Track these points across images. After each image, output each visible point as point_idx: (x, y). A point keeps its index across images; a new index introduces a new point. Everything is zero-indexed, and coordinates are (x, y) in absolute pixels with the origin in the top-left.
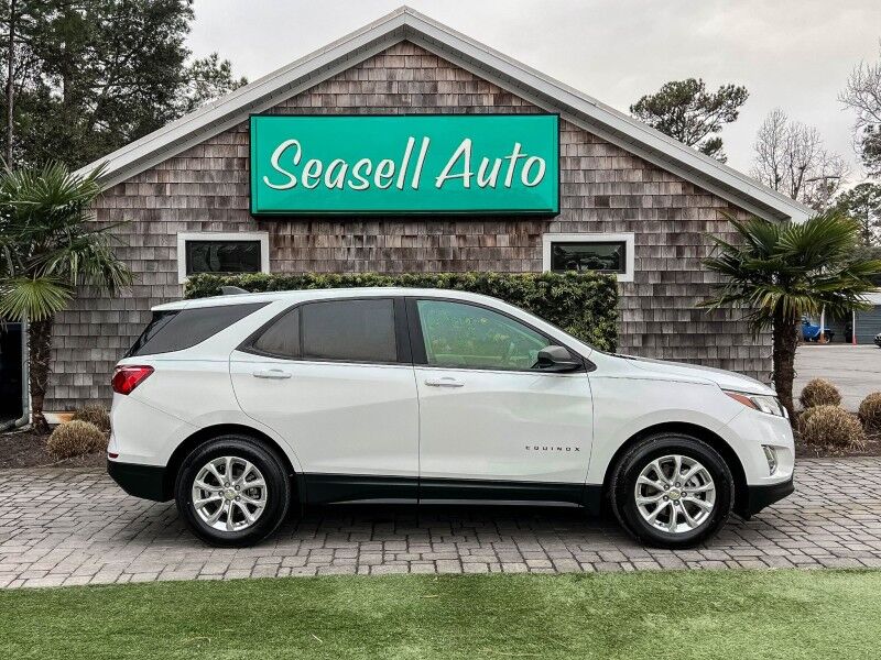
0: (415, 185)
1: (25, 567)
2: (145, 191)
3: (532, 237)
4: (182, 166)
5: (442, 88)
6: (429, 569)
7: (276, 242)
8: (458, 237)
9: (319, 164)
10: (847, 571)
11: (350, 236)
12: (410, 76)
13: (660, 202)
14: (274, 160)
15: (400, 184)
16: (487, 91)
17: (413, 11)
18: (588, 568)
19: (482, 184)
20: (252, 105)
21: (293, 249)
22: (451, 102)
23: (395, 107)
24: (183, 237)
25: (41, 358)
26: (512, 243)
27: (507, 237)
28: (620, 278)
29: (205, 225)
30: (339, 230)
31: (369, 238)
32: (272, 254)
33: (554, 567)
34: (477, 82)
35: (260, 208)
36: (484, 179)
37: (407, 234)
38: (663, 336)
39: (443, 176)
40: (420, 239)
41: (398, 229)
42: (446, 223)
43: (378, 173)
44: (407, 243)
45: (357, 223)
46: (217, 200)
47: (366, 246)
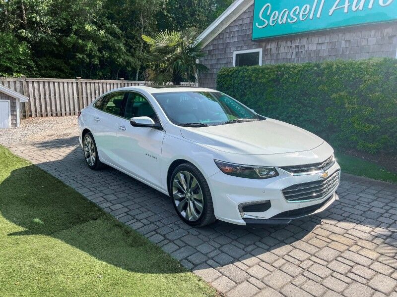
0: (318, 16)
2: (225, 36)
3: (391, 37)
4: (237, 24)
7: (264, 51)
8: (346, 41)
9: (277, 12)
11: (293, 46)
14: (260, 15)
15: (311, 17)
19: (354, 9)
21: (271, 54)
24: (235, 53)
26: (377, 42)
27: (375, 39)
29: (241, 48)
30: (289, 44)
31: (302, 46)
32: (263, 57)
36: (356, 7)
37: (319, 42)
39: (334, 8)
40: (326, 44)
41: (315, 40)
42: (340, 35)
43: (302, 13)
44: (319, 47)
45: (297, 39)
46: (247, 36)
47: (300, 50)
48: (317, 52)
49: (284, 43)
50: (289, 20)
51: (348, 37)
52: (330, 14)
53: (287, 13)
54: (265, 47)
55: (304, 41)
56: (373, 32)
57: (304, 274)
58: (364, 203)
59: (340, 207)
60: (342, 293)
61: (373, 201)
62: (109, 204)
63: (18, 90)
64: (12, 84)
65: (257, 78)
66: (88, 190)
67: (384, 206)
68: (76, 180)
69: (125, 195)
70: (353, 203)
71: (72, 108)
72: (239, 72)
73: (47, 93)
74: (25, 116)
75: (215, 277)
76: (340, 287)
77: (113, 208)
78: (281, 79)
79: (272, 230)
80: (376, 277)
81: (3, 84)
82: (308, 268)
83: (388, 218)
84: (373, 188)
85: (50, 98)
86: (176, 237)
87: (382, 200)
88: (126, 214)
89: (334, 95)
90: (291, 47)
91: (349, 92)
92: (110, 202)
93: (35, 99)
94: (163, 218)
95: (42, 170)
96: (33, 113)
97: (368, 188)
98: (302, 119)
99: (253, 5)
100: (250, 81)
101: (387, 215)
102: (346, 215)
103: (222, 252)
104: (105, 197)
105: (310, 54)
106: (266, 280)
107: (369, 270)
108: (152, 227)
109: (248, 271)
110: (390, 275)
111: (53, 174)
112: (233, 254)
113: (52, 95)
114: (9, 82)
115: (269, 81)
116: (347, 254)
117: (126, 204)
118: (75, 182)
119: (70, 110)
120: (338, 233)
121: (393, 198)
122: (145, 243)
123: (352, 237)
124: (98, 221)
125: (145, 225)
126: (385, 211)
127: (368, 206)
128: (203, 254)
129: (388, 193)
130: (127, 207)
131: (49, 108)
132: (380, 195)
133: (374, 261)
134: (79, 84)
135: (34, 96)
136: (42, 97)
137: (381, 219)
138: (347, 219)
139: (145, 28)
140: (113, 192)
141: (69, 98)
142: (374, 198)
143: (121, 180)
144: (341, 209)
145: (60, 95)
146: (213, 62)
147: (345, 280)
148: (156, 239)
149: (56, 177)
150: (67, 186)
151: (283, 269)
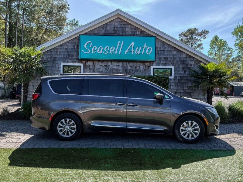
0: (120, 53)
1: (18, 143)
2: (53, 53)
3: (149, 67)
5: (128, 29)
6: (115, 147)
7: (85, 66)
8: (130, 66)
9: (96, 47)
10: (217, 150)
11: (103, 65)
12: (119, 26)
13: (180, 59)
14: (85, 46)
15: (116, 53)
16: (138, 30)
17: (120, 10)
18: (154, 148)
19: (136, 53)
20: (80, 32)
21: (89, 68)
22: (129, 33)
23: (115, 34)
24: (62, 64)
25: (26, 93)
26: (143, 68)
27: (142, 66)
28: (170, 77)
29: (67, 62)
30: (101, 64)
31: (108, 66)
32: (84, 69)
33: (146, 147)
34: (136, 28)
35: (81, 58)
38: (180, 92)
39: (127, 51)
40: (121, 67)
41: (115, 64)
42: (127, 63)
43: (111, 50)
44: (118, 67)
45: (105, 62)
46: (71, 55)
47: (107, 68)
48: (117, 70)
49: (97, 62)
50: (104, 52)
51: (131, 64)
52: (125, 53)
53: (102, 48)
54: (85, 63)
55: (109, 63)
56: (141, 64)
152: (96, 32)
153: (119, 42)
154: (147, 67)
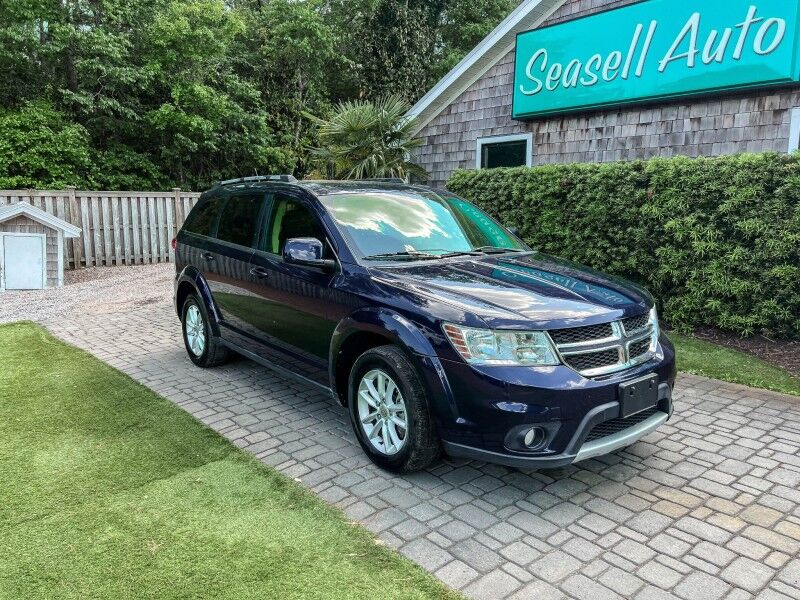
0: (638, 73)
2: (461, 109)
3: (778, 112)
4: (483, 86)
7: (537, 138)
8: (693, 120)
9: (560, 67)
11: (592, 128)
14: (528, 70)
15: (624, 75)
19: (706, 59)
21: (549, 144)
24: (480, 142)
26: (752, 121)
27: (748, 115)
29: (493, 132)
30: (583, 124)
31: (608, 129)
32: (535, 150)
35: (518, 112)
36: (710, 55)
37: (641, 122)
39: (667, 57)
40: (654, 126)
41: (633, 118)
42: (682, 108)
43: (606, 67)
44: (641, 131)
45: (599, 116)
46: (502, 109)
47: (605, 137)
48: (638, 140)
49: (574, 123)
50: (582, 80)
51: (695, 111)
52: (661, 68)
53: (578, 66)
54: (538, 130)
55: (613, 120)
56: (744, 103)
57: (605, 556)
58: (724, 430)
59: (678, 437)
60: (671, 590)
61: (742, 426)
62: (243, 432)
63: (59, 214)
64: (49, 202)
65: (522, 191)
66: (204, 407)
67: (762, 437)
68: (181, 387)
69: (272, 415)
70: (704, 431)
71: (162, 248)
72: (488, 180)
73: (116, 219)
74: (72, 264)
75: (442, 562)
76: (669, 579)
77: (251, 439)
78: (569, 192)
79: (549, 480)
80: (736, 563)
81: (32, 203)
82: (613, 546)
83: (768, 458)
84: (744, 402)
85: (122, 230)
86: (369, 493)
87: (759, 424)
88: (275, 450)
89: (671, 223)
90: (587, 130)
91: (699, 218)
92: (246, 427)
93: (92, 230)
94: (345, 458)
95: (114, 369)
96: (89, 259)
97: (735, 402)
98: (610, 268)
99: (514, 51)
100: (509, 197)
101: (765, 452)
102: (688, 452)
103: (455, 518)
104: (235, 419)
105: (623, 145)
106: (534, 567)
107: (724, 551)
108: (327, 473)
109: (502, 552)
110: (762, 561)
111: (134, 377)
112: (476, 523)
113: (126, 222)
114: (43, 198)
115: (545, 197)
116: (685, 523)
117: (275, 432)
118: (176, 391)
119: (159, 252)
120: (671, 484)
121: (781, 421)
122: (313, 503)
123: (698, 493)
124: (226, 463)
125: (312, 470)
126: (762, 445)
127: (731, 436)
128: (419, 521)
129: (772, 411)
130: (277, 437)
131: (118, 248)
132: (756, 416)
133: (734, 535)
134: (178, 201)
135: (91, 224)
136: (107, 227)
137: (754, 460)
138: (690, 459)
139: (305, 91)
140: (250, 409)
141: (157, 228)
142: (744, 421)
143: (263, 387)
144: (679, 441)
145: (140, 223)
146: (438, 159)
147: (678, 568)
148: (334, 495)
149: (142, 382)
150: (164, 400)
151: (566, 549)
152: (575, 9)
153: (639, 26)
154: (770, 115)
